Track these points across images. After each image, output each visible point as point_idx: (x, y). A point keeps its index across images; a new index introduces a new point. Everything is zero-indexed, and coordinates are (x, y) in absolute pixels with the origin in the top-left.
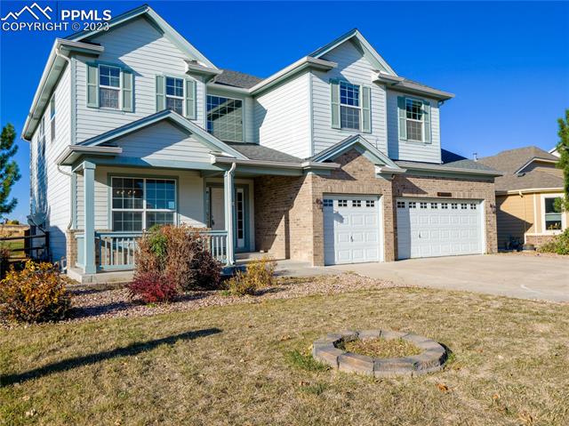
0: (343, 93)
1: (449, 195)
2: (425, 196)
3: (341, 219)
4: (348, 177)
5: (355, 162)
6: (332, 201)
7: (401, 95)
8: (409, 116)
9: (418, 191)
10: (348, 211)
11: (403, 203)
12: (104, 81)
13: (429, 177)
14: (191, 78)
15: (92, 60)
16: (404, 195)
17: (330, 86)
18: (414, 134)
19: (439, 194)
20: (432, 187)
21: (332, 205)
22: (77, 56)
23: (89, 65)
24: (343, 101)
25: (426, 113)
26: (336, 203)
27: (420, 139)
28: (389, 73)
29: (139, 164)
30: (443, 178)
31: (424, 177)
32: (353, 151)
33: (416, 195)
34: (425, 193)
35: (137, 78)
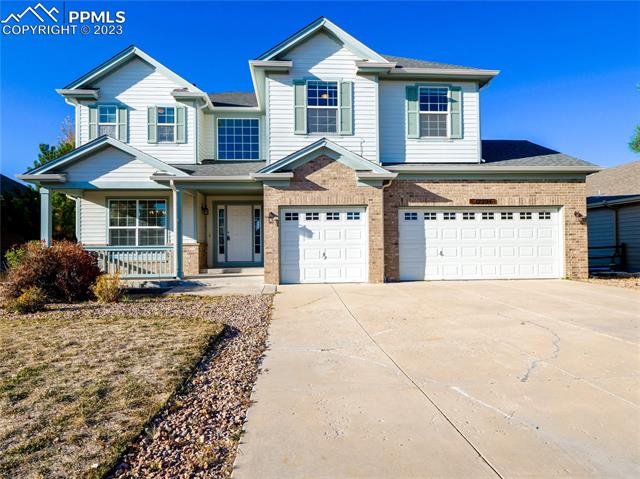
0: (311, 94)
1: (494, 201)
2: (448, 204)
3: (309, 234)
4: (315, 187)
5: (325, 170)
6: (297, 214)
7: (412, 84)
8: (423, 108)
9: (435, 198)
10: (321, 225)
11: (415, 214)
12: (103, 119)
13: (455, 181)
14: (181, 105)
15: (93, 103)
16: (410, 204)
17: (292, 88)
18: (432, 128)
19: (472, 201)
20: (460, 193)
21: (297, 219)
22: (82, 102)
23: (91, 107)
24: (311, 102)
25: (452, 101)
26: (302, 216)
27: (444, 133)
28: (376, 60)
29: (87, 187)
30: (481, 181)
31: (445, 181)
32: (323, 157)
33: (431, 204)
34: (447, 201)
35: (131, 112)
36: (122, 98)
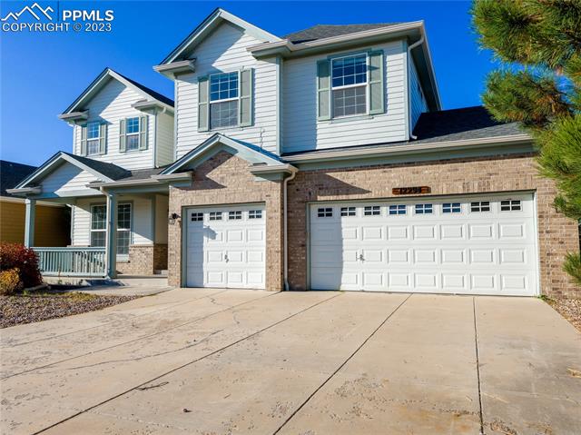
0: (213, 88)
2: (364, 196)
3: (212, 235)
4: (215, 185)
5: (224, 166)
6: (201, 214)
7: (324, 57)
8: (336, 83)
9: (349, 189)
10: (223, 226)
11: (330, 210)
12: (90, 136)
13: (373, 167)
14: (144, 114)
15: (84, 123)
16: (319, 198)
17: (197, 86)
18: (345, 106)
19: (395, 191)
20: (379, 182)
21: (201, 219)
22: (77, 123)
23: (83, 126)
24: (214, 97)
25: (372, 68)
26: (206, 216)
27: (362, 110)
30: (409, 164)
31: (362, 168)
33: (344, 197)
34: (364, 192)
35: (109, 127)
36: (103, 115)
